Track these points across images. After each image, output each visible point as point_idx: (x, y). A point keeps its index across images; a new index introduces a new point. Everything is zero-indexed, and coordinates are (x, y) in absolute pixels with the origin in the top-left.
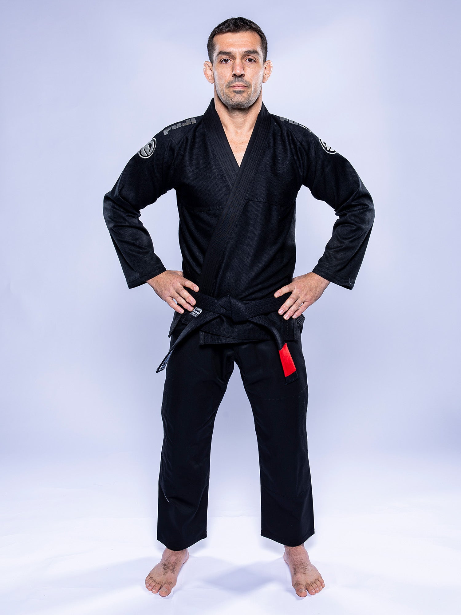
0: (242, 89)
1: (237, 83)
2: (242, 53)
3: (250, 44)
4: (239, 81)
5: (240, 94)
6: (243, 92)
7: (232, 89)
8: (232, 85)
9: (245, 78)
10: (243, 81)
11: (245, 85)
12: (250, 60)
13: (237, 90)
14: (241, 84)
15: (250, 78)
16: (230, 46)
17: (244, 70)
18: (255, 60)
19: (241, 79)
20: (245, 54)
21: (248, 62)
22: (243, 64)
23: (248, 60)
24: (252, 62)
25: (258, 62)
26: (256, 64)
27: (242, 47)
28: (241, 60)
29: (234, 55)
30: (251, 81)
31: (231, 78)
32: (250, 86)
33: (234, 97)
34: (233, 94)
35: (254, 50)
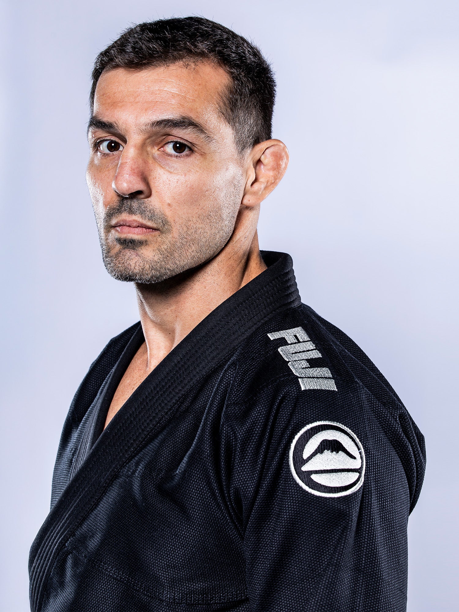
0: (138, 234)
1: (125, 217)
2: (144, 127)
3: (173, 102)
4: (131, 212)
5: (134, 249)
6: (141, 243)
7: (114, 234)
8: (113, 222)
9: (154, 202)
10: (142, 213)
11: (150, 224)
12: (180, 147)
13: (123, 236)
14: (136, 221)
15: (169, 205)
16: (114, 104)
17: (145, 180)
18: (189, 145)
19: (135, 204)
20: (157, 129)
21: (173, 152)
22: (145, 162)
23: (171, 146)
24: (186, 152)
25: (203, 155)
26: (195, 159)
27: (146, 110)
28: (142, 147)
29: (122, 133)
30: (168, 213)
31: (115, 201)
32: (167, 227)
33: (117, 256)
34: (117, 248)
35: (185, 118)
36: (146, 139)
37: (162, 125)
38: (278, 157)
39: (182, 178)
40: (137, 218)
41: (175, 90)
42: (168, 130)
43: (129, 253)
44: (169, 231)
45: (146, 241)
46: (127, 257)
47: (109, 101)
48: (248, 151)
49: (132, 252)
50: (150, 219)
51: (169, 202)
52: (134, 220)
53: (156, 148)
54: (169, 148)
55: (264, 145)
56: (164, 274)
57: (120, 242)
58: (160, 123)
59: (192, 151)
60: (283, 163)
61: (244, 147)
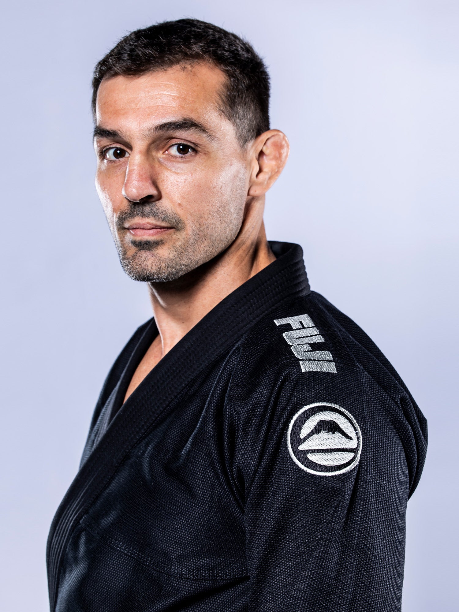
0: (153, 235)
1: (138, 220)
2: (147, 133)
4: (144, 215)
5: (150, 250)
6: (157, 244)
7: (129, 237)
8: (127, 225)
9: (165, 205)
10: (155, 215)
11: (164, 224)
12: (184, 149)
13: (138, 239)
14: (150, 224)
15: (180, 204)
16: (117, 113)
17: (155, 184)
18: (193, 146)
19: (147, 209)
20: (160, 133)
21: (177, 154)
22: (152, 167)
23: (175, 148)
24: (190, 153)
25: (207, 154)
26: (199, 159)
27: (148, 115)
29: (127, 140)
30: (180, 212)
31: (125, 205)
32: (180, 225)
33: (134, 257)
34: (132, 250)
35: (185, 120)
37: (165, 128)
38: (279, 147)
39: (189, 178)
40: (150, 221)
41: (174, 94)
42: (171, 133)
43: (145, 255)
44: (183, 228)
45: (162, 241)
46: (143, 258)
47: (111, 109)
48: (250, 144)
49: (148, 253)
50: (164, 220)
51: (179, 201)
52: (148, 223)
53: (161, 152)
54: (174, 151)
55: (265, 136)
56: (181, 270)
57: (134, 243)
58: (163, 127)
59: (195, 151)
60: (284, 151)
61: (246, 141)
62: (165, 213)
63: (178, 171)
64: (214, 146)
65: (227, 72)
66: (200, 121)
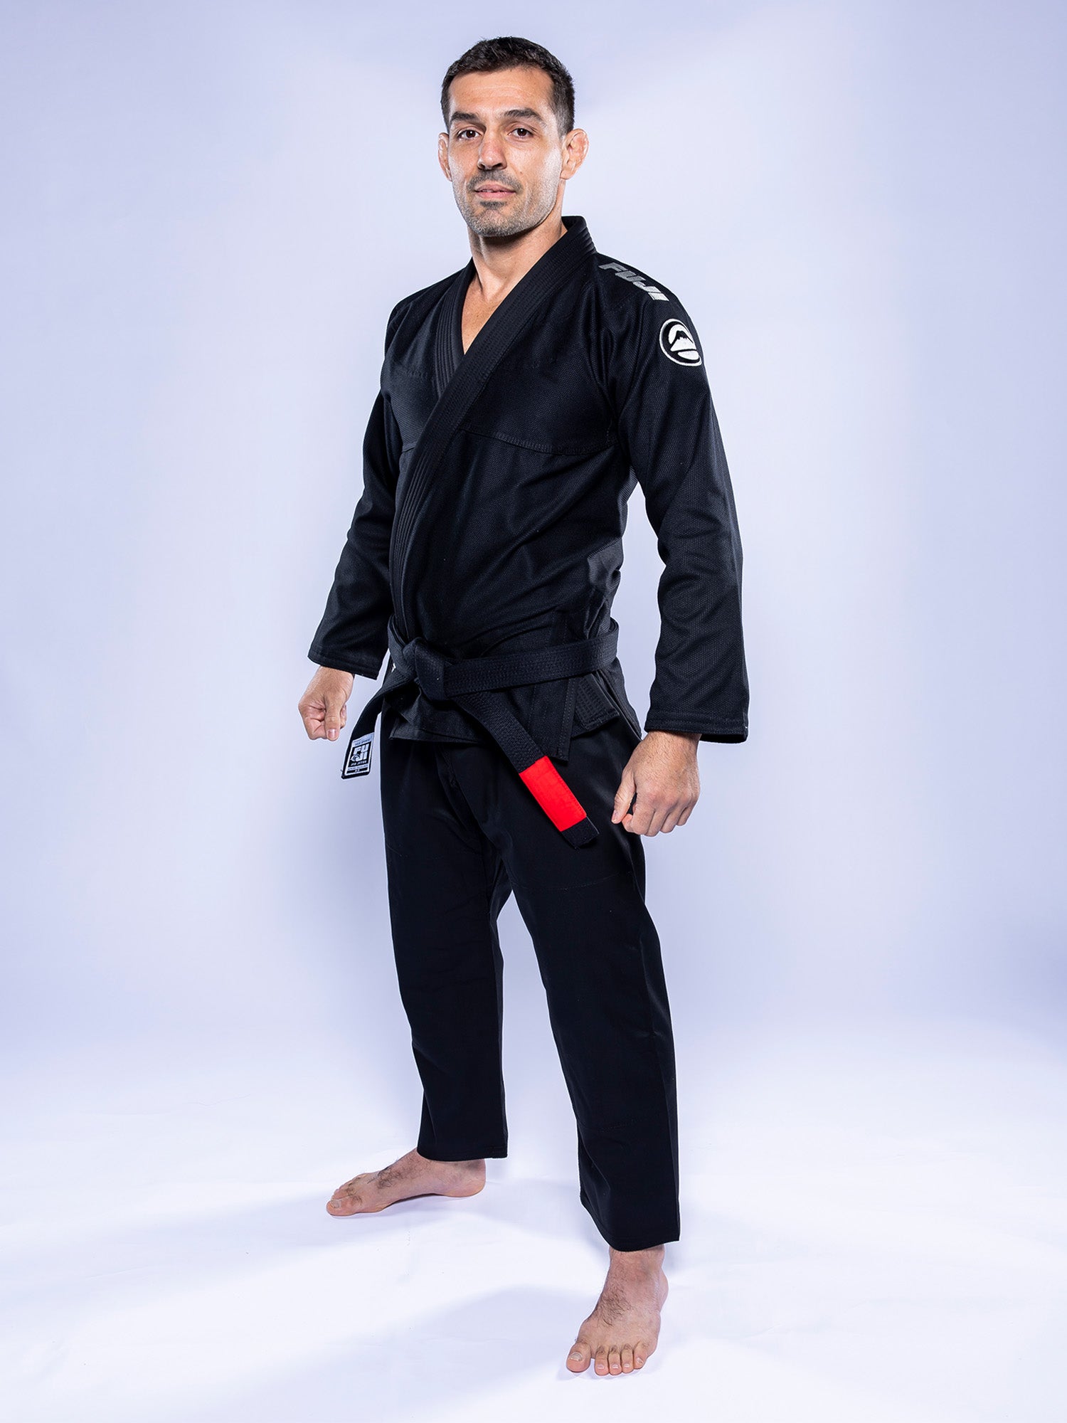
0: (499, 197)
1: (488, 183)
2: (499, 116)
3: (519, 97)
4: (493, 179)
5: (495, 209)
6: (502, 204)
7: (478, 198)
8: (477, 188)
9: (509, 171)
10: (503, 180)
11: (509, 188)
12: (522, 132)
13: (488, 200)
14: (498, 186)
15: (520, 173)
16: (474, 100)
17: (503, 155)
18: (531, 131)
19: (496, 174)
20: (508, 117)
21: (517, 135)
22: (501, 142)
23: (516, 131)
24: (527, 135)
25: (540, 137)
26: (535, 141)
27: (500, 103)
28: (498, 131)
29: (482, 121)
30: (522, 179)
31: (476, 172)
32: (521, 189)
33: (482, 215)
34: (481, 209)
35: (528, 109)
36: (499, 126)
37: (512, 115)
38: (582, 142)
39: (528, 154)
40: (498, 184)
41: (517, 88)
42: (516, 118)
43: (492, 212)
44: (522, 193)
45: (505, 201)
46: (491, 215)
47: (469, 98)
48: (564, 137)
50: (509, 184)
52: (497, 185)
53: (507, 133)
54: (516, 133)
55: (572, 134)
56: (517, 226)
57: (484, 204)
58: (511, 112)
59: (531, 134)
60: (585, 146)
61: (562, 134)
62: (510, 179)
63: (520, 147)
64: (545, 132)
65: (552, 77)
66: (536, 111)
